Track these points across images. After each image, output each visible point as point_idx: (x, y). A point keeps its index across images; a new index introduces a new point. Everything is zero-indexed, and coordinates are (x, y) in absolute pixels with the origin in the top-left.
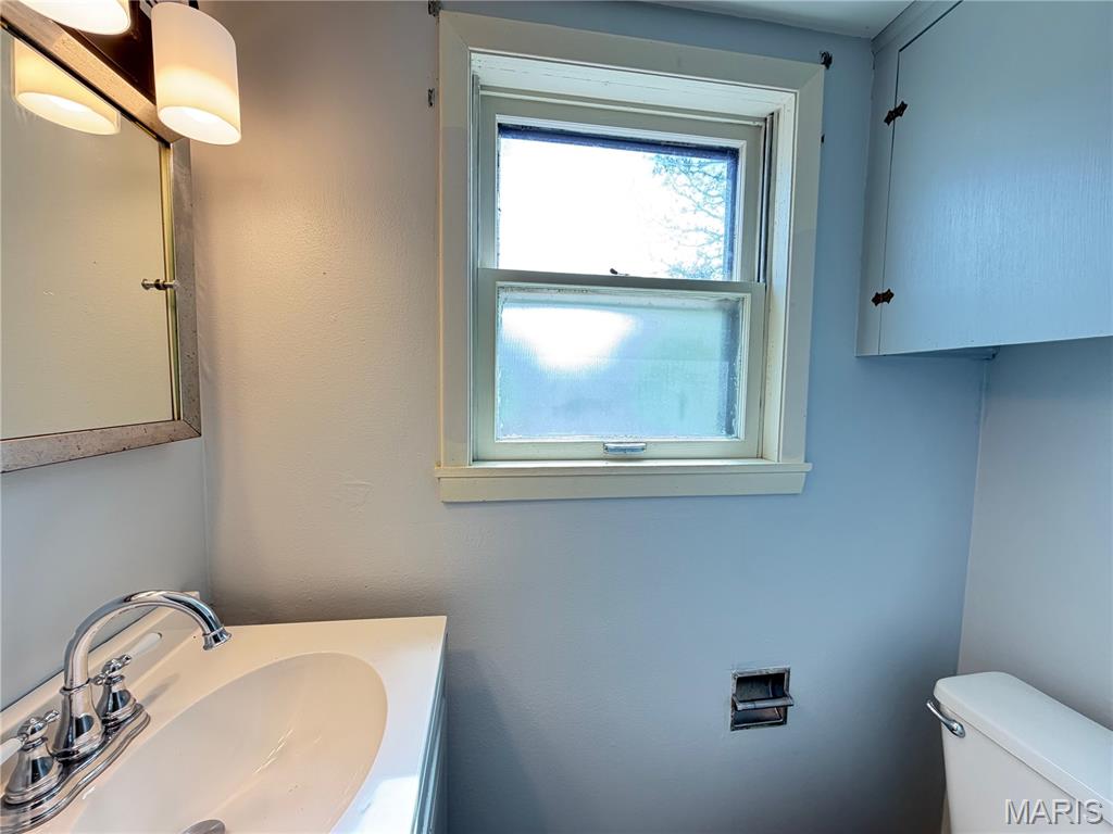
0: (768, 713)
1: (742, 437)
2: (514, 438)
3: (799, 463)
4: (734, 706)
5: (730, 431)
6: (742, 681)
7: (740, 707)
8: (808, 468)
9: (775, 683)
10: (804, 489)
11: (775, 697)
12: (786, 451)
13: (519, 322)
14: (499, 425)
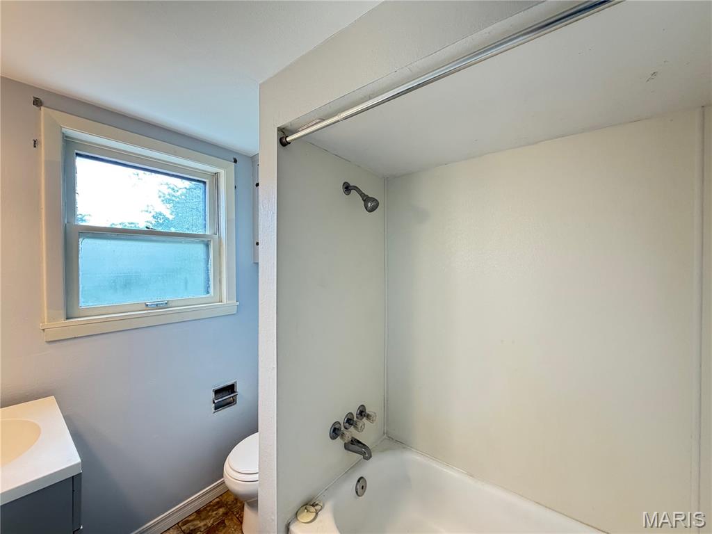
0: (228, 401)
1: (212, 294)
2: (91, 304)
3: (234, 302)
4: (214, 402)
5: (208, 293)
6: (217, 392)
7: (216, 401)
8: (238, 303)
9: (231, 389)
10: (237, 312)
11: (232, 393)
12: (229, 299)
13: (87, 246)
14: (81, 299)
